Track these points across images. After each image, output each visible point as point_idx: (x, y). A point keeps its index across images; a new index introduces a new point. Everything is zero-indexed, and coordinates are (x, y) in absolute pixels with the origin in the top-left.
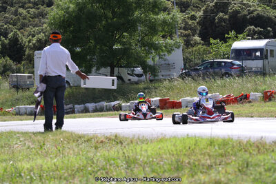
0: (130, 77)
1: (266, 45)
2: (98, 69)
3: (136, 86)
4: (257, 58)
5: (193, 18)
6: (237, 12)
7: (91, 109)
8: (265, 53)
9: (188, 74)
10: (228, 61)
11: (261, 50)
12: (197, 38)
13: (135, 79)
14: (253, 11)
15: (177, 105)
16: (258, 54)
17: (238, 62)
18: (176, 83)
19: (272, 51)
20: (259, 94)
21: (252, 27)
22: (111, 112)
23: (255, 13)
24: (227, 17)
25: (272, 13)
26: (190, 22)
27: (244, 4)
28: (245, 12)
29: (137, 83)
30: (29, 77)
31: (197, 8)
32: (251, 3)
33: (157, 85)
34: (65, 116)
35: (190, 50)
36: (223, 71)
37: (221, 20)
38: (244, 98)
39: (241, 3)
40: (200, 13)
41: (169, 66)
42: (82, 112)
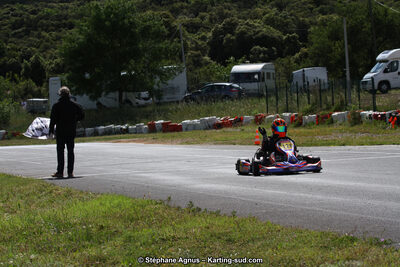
0: (137, 100)
1: (263, 68)
2: (107, 93)
3: (143, 109)
4: (255, 80)
5: (204, 38)
6: (243, 33)
7: (100, 132)
8: (262, 75)
9: (191, 98)
10: (228, 84)
11: (258, 73)
12: (207, 58)
13: (142, 102)
14: (258, 32)
15: (178, 129)
16: (256, 76)
17: (236, 85)
18: (179, 106)
19: (269, 74)
20: (252, 118)
21: (258, 47)
22: (117, 136)
23: (260, 34)
24: (234, 38)
25: (276, 33)
26: (200, 43)
27: (250, 26)
28: (251, 33)
29: (144, 106)
30: (45, 102)
31: (208, 29)
32: (256, 24)
33: (162, 107)
34: (76, 139)
35: (197, 71)
36: (223, 94)
37: (229, 40)
38: (239, 121)
39: (247, 24)
40: (210, 34)
41: (174, 90)
42: (91, 135)
